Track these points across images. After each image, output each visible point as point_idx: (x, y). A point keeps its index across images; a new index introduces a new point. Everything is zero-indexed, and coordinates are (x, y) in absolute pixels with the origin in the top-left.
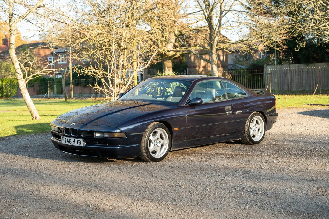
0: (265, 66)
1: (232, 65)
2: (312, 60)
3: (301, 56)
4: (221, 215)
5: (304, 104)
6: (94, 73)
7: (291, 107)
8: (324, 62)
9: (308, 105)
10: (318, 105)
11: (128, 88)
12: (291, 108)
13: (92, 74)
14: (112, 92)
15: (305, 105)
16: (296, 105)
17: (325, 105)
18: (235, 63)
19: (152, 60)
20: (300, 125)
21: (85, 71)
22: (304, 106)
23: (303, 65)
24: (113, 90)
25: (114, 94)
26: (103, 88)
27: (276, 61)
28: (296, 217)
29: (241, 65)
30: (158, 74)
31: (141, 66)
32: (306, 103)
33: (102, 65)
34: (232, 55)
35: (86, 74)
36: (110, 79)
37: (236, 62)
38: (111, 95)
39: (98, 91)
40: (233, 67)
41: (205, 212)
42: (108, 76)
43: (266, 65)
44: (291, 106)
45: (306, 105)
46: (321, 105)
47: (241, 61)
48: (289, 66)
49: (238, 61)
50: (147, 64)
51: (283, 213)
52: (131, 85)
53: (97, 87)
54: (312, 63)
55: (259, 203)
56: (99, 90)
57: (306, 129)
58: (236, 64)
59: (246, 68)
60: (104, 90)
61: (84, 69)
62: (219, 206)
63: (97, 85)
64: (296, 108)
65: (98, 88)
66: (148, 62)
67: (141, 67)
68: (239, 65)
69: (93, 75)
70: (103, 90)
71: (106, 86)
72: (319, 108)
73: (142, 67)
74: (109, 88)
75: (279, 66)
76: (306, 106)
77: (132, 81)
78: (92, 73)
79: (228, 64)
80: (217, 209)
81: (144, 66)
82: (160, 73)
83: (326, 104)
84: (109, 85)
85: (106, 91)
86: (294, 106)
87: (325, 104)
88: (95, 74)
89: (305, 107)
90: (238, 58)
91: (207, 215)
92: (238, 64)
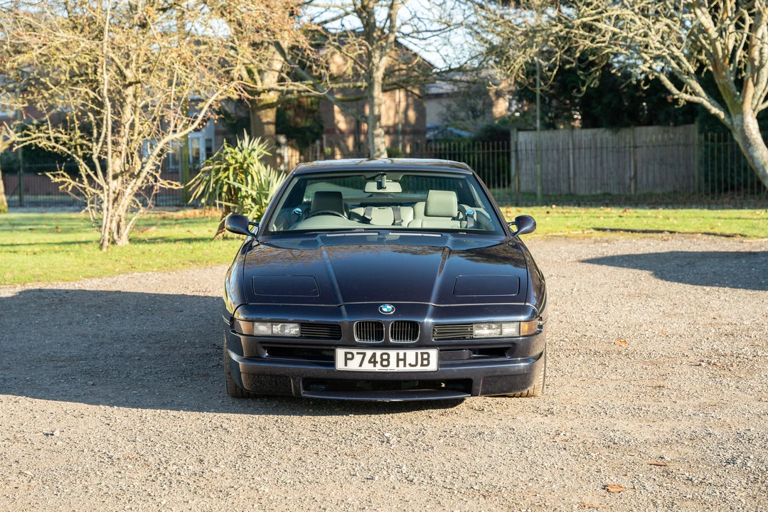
0: (513, 132)
1: (437, 128)
2: (626, 120)
3: (599, 108)
4: (303, 498)
5: (588, 229)
6: (57, 142)
7: (554, 234)
8: (656, 124)
9: (598, 229)
10: (620, 230)
11: (146, 181)
12: (555, 238)
13: (51, 145)
14: (103, 193)
15: (589, 231)
16: (567, 230)
17: (636, 231)
18: (446, 123)
19: (207, 111)
20: (562, 280)
21: (34, 136)
22: (586, 232)
23: (605, 131)
24: (105, 187)
25: (106, 198)
26: (81, 181)
27: (538, 121)
28: (484, 502)
29: (462, 129)
30: (224, 148)
31: (180, 127)
32: (592, 226)
33: (77, 122)
34: (440, 104)
35: (36, 145)
36: (99, 158)
37: (449, 121)
38: (101, 199)
39: (67, 188)
40: (442, 132)
41: (267, 490)
42: (94, 149)
43: (515, 130)
44: (556, 232)
45: (592, 231)
46: (627, 231)
47: (463, 120)
48: (572, 134)
49: (455, 118)
50: (193, 122)
51: (456, 492)
52: (152, 175)
53: (64, 179)
54: (627, 126)
55: (404, 467)
56: (70, 188)
57: (575, 289)
58: (447, 126)
59: (473, 135)
60: (81, 188)
61: (29, 130)
62: (307, 476)
63: (65, 174)
64: (566, 237)
65: (66, 182)
66: (196, 117)
67: (178, 131)
68: (457, 128)
69: (54, 147)
70: (80, 185)
71: (88, 176)
72: (621, 238)
73: (181, 131)
74: (95, 182)
75: (547, 134)
76: (591, 233)
77: (155, 165)
78: (53, 144)
79: (428, 125)
80: (300, 482)
81: (185, 126)
82: (228, 146)
83: (641, 228)
84: (96, 174)
85: (89, 189)
86: (561, 232)
87: (636, 228)
88: (58, 146)
89: (590, 235)
90: (454, 112)
91: (271, 498)
92: (453, 125)
